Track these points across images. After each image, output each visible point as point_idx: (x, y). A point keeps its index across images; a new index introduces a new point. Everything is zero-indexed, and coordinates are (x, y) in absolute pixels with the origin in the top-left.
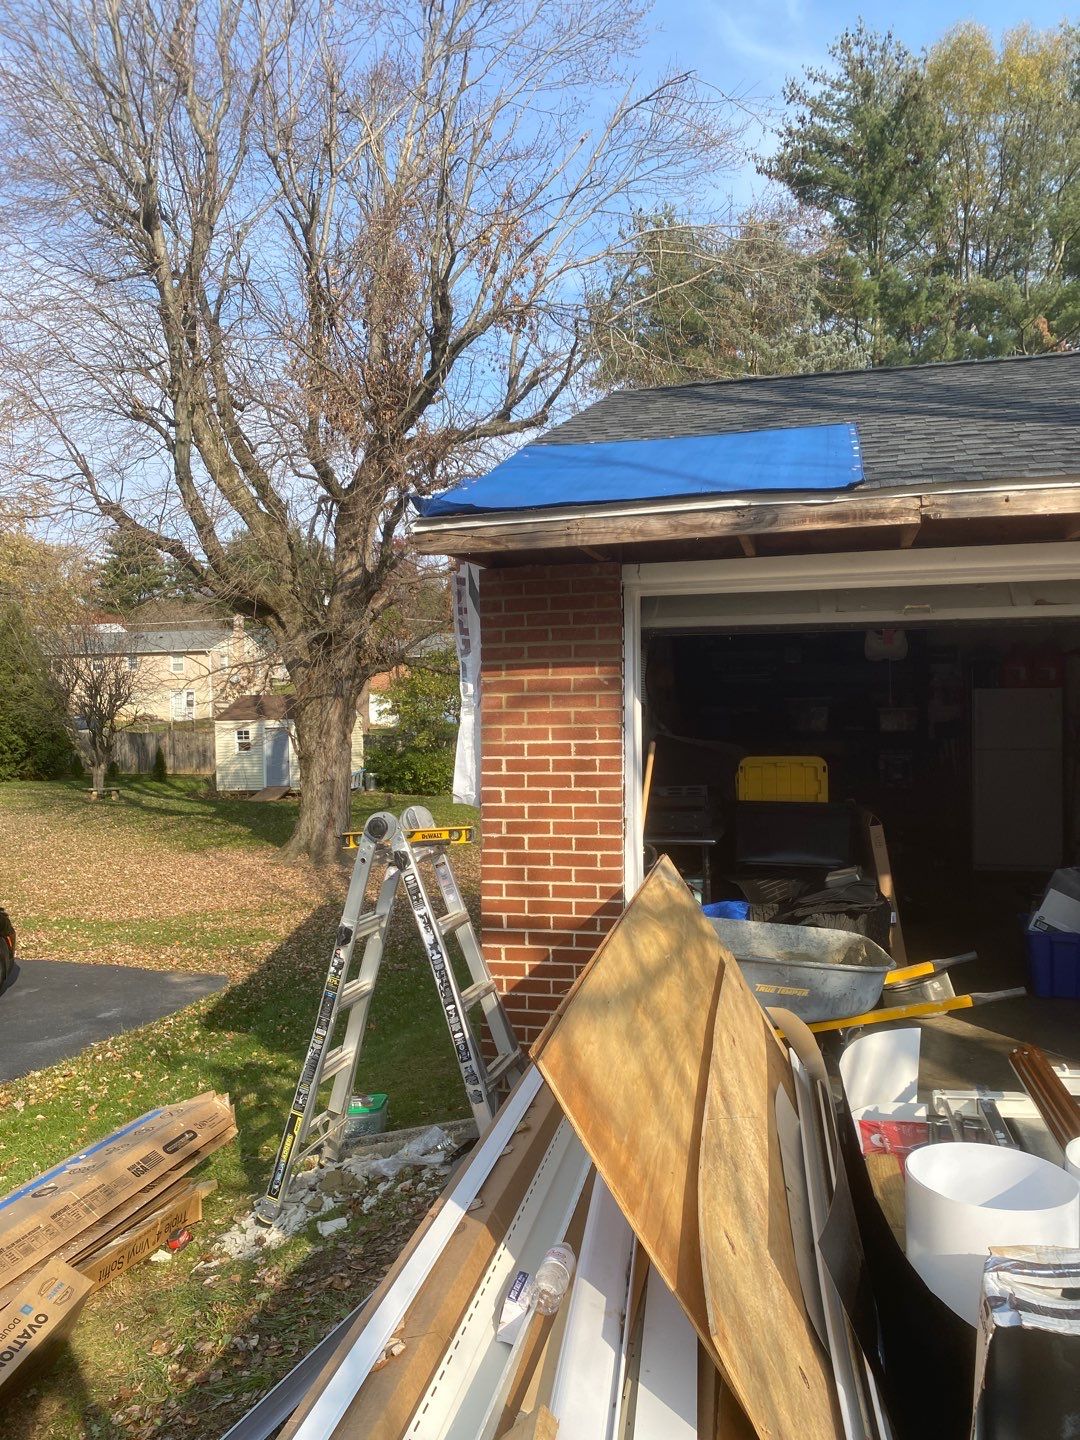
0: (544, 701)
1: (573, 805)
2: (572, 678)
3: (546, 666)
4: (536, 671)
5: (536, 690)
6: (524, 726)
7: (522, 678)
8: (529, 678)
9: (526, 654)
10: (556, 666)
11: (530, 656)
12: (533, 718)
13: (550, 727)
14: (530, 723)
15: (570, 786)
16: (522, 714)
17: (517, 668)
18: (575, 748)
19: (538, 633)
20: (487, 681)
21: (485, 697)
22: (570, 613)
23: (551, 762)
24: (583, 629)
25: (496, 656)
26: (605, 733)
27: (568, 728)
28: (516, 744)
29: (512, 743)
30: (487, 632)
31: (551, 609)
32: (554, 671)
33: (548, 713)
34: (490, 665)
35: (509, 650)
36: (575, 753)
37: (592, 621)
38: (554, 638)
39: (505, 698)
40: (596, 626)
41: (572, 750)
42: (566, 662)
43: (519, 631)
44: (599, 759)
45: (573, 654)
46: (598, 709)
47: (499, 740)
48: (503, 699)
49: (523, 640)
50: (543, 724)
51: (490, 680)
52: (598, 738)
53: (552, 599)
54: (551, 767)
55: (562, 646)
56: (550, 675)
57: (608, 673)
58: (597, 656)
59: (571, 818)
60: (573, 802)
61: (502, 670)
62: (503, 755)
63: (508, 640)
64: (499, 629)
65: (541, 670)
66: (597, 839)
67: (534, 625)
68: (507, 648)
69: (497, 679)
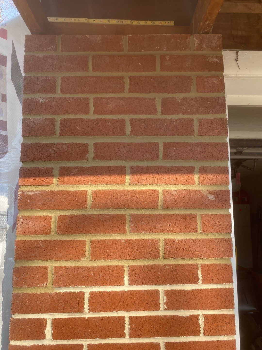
0: (116, 223)
2: (160, 189)
3: (121, 171)
4: (107, 178)
5: (106, 207)
6: (85, 263)
7: (82, 188)
8: (95, 188)
9: (91, 154)
10: (136, 171)
11: (97, 157)
12: (99, 250)
13: (127, 264)
14: (94, 257)
17: (76, 175)
18: (165, 298)
19: (110, 124)
20: (28, 191)
21: (23, 216)
22: (157, 99)
23: (127, 321)
24: (176, 120)
25: (44, 156)
26: (210, 273)
27: (154, 267)
28: (71, 293)
29: (63, 290)
30: (31, 120)
31: (130, 91)
32: (134, 179)
33: (123, 241)
34: (34, 169)
35: (65, 147)
36: (165, 306)
37: (189, 111)
38: (134, 133)
39: (56, 218)
40: (195, 117)
41: (161, 301)
42: (151, 167)
43: (82, 120)
44: (204, 315)
45: (161, 156)
46: (200, 237)
47: (43, 286)
48: (53, 220)
49: (87, 134)
50: (116, 259)
51: (32, 191)
52: (200, 281)
53: (131, 78)
54: (127, 331)
55: (146, 143)
56: (127, 184)
57: (213, 184)
58: (196, 159)
61: (52, 176)
62: (47, 312)
63: (64, 133)
64: (51, 117)
65: (114, 178)
67: (104, 112)
68: (62, 145)
69: (44, 189)
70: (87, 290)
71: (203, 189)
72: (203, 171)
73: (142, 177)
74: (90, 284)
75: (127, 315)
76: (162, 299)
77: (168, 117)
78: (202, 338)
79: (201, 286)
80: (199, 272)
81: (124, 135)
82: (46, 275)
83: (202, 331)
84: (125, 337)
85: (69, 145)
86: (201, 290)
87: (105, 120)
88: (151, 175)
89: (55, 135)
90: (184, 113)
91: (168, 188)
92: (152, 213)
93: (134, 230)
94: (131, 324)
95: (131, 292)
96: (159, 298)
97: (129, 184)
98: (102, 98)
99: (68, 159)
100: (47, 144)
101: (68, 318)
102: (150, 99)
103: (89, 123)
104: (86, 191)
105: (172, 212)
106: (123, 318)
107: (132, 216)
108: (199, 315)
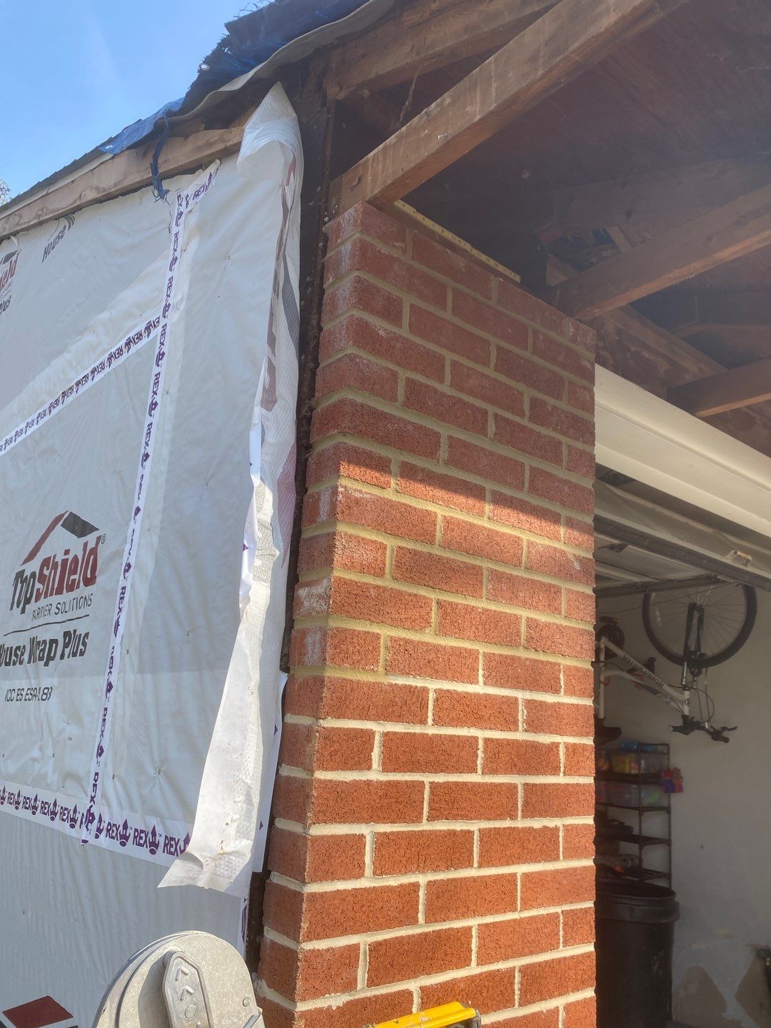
0: (471, 579)
1: (520, 869)
2: (525, 537)
4: (461, 499)
5: (460, 549)
6: (430, 638)
7: (430, 507)
8: (449, 513)
9: (443, 453)
10: (499, 500)
11: (451, 461)
12: (451, 620)
13: (482, 648)
14: (442, 629)
15: (513, 817)
16: (426, 603)
17: (421, 481)
18: (525, 711)
19: (470, 412)
20: (355, 490)
21: (346, 534)
22: (525, 395)
23: (481, 743)
24: (546, 436)
25: (381, 434)
26: (573, 680)
27: (513, 658)
28: (411, 686)
29: (401, 681)
30: (365, 361)
31: (496, 369)
32: (495, 512)
33: (480, 610)
34: (364, 452)
35: (410, 428)
36: (525, 724)
37: (559, 427)
38: (499, 437)
39: (393, 550)
40: (564, 439)
41: (520, 717)
42: (516, 498)
43: (436, 391)
44: (565, 743)
45: (526, 485)
46: (565, 623)
47: (373, 669)
48: (388, 552)
49: (441, 417)
50: (469, 638)
51: (360, 491)
52: (562, 691)
53: (498, 348)
54: (479, 763)
55: (511, 459)
56: (485, 518)
57: (578, 546)
58: (563, 504)
59: (515, 910)
60: (520, 860)
61: (390, 473)
62: (377, 718)
63: (408, 404)
64: (392, 366)
65: (471, 501)
66: (559, 961)
67: (462, 390)
68: (407, 422)
69: (377, 492)
70: (432, 686)
71: (570, 551)
72: (570, 524)
73: (506, 512)
74: (436, 674)
75: (481, 734)
76: (522, 714)
77: (537, 428)
78: (561, 779)
79: (562, 698)
80: (561, 676)
81: (486, 435)
82: (376, 649)
83: (562, 769)
84: (476, 772)
85: (416, 427)
86: (563, 704)
87: (465, 404)
88: (515, 512)
89: (397, 401)
90: (554, 430)
91: (533, 539)
92: (515, 573)
93: (494, 597)
94: (484, 750)
95: (487, 696)
96: (518, 712)
97: (489, 518)
98: (462, 365)
99: (413, 451)
100: (386, 413)
101: (405, 734)
102: (518, 391)
103: (445, 399)
104: (436, 514)
105: (536, 578)
106: (476, 739)
107: (492, 571)
108: (559, 743)
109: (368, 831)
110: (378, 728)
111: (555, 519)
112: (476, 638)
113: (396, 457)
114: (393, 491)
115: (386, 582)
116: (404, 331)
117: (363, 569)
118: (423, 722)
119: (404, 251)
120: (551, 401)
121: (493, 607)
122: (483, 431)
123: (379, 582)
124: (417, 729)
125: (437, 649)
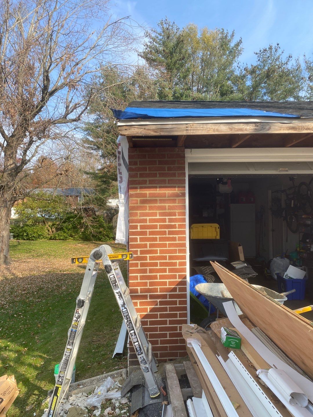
0: (155, 201)
1: (167, 242)
2: (167, 192)
3: (156, 187)
4: (152, 189)
5: (153, 197)
6: (147, 211)
7: (146, 192)
8: (149, 192)
9: (148, 182)
10: (160, 187)
11: (150, 184)
12: (151, 208)
14: (149, 210)
15: (166, 235)
16: (146, 206)
17: (144, 188)
19: (153, 174)
21: (131, 199)
22: (166, 167)
23: (158, 225)
24: (172, 173)
25: (135, 183)
26: (180, 214)
27: (165, 212)
28: (144, 218)
29: (142, 218)
30: (131, 173)
31: (158, 165)
32: (160, 189)
33: (157, 206)
34: (133, 187)
37: (175, 170)
38: (160, 176)
39: (139, 200)
40: (176, 172)
41: (167, 221)
42: (164, 186)
43: (145, 173)
44: (178, 224)
45: (167, 183)
46: (177, 205)
47: (137, 217)
49: (147, 177)
51: (133, 193)
52: (177, 216)
53: (158, 161)
54: (158, 228)
55: (163, 179)
56: (158, 191)
57: (181, 191)
58: (176, 184)
59: (167, 248)
60: (167, 241)
61: (138, 189)
62: (138, 223)
63: (140, 177)
64: (136, 172)
65: (154, 189)
66: (177, 255)
67: (151, 171)
68: (140, 180)
69: (136, 192)
70: (148, 218)
71: (179, 192)
72: (179, 187)
73: (162, 189)
74: (149, 216)
75: (158, 224)
76: (167, 220)
77: (169, 172)
78: (177, 229)
79: (177, 217)
80: (177, 214)
82: (137, 214)
85: (142, 180)
88: (164, 188)
89: (138, 177)
90: (173, 171)
91: (169, 192)
92: (165, 198)
93: (160, 203)
94: (159, 226)
95: (159, 218)
98: (151, 167)
99: (142, 184)
100: (136, 180)
101: (143, 225)
102: (164, 167)
103: (147, 174)
105: (170, 198)
107: (159, 199)
108: (176, 224)
109: (138, 237)
110: (139, 224)
111: (175, 187)
112: (156, 210)
113: (138, 186)
114: (138, 191)
115: (139, 205)
116: (138, 166)
117: (134, 204)
118: (147, 223)
119: (137, 152)
120: (172, 166)
121: (160, 205)
122: (156, 176)
123: (137, 205)
124: (146, 224)
125: (148, 213)
